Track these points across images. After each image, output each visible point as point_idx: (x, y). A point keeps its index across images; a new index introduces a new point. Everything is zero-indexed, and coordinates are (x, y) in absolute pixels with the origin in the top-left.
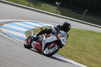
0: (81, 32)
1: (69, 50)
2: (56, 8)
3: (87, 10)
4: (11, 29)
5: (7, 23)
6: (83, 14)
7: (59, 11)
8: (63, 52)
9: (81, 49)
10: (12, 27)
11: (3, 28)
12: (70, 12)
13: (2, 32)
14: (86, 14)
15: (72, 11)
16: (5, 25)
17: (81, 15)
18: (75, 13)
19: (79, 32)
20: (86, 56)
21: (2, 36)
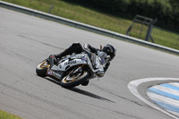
4: (166, 95)
5: (159, 83)
10: (167, 91)
11: (152, 92)
13: (150, 100)
16: (156, 88)
21: (149, 107)
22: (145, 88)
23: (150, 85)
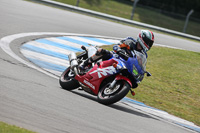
0: (181, 55)
1: (156, 92)
2: (131, 8)
3: (192, 11)
5: (34, 39)
6: (184, 19)
7: (136, 15)
8: (145, 96)
9: (181, 89)
10: (43, 48)
11: (27, 48)
12: (160, 15)
13: (24, 58)
14: (190, 20)
15: (163, 13)
16: (31, 44)
17: (180, 22)
18: (169, 18)
19: (178, 54)
20: (191, 103)
21: (24, 66)
22: (18, 45)
23: (24, 41)
